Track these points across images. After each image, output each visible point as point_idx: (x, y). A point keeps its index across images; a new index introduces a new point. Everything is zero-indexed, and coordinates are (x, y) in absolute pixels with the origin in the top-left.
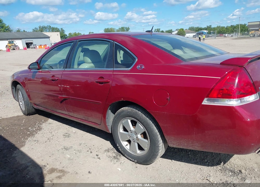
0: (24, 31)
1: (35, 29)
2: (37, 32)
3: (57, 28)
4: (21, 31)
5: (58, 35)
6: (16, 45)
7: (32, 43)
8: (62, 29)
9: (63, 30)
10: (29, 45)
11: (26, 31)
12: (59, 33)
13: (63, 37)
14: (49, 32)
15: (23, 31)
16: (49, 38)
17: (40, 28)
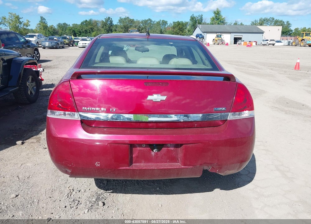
0: (242, 24)
1: (254, 22)
2: (256, 25)
3: (282, 21)
4: (238, 24)
5: (279, 30)
6: (223, 39)
7: (240, 39)
8: (288, 22)
9: (289, 24)
10: (237, 40)
11: (243, 24)
12: (280, 28)
13: (287, 33)
14: (270, 25)
15: (240, 24)
16: (263, 33)
17: (260, 20)
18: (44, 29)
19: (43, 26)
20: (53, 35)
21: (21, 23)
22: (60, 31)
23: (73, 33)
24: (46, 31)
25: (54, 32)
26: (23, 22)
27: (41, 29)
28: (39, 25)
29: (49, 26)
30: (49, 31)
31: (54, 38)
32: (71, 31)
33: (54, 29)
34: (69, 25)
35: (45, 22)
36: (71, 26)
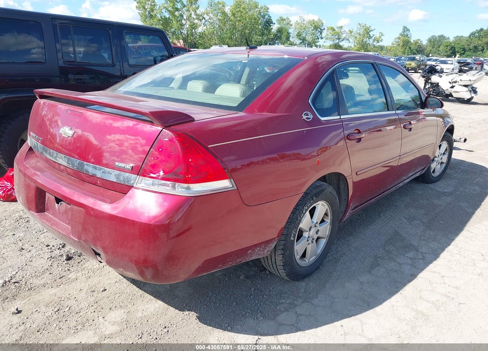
18: (403, 46)
19: (404, 41)
20: (414, 54)
21: (370, 37)
22: (429, 49)
23: (451, 52)
24: (405, 49)
25: (418, 49)
26: (374, 35)
27: (399, 45)
28: (397, 40)
29: (412, 41)
30: (410, 48)
31: (415, 57)
32: (449, 48)
33: (419, 46)
34: (448, 38)
35: (407, 35)
36: (452, 39)
